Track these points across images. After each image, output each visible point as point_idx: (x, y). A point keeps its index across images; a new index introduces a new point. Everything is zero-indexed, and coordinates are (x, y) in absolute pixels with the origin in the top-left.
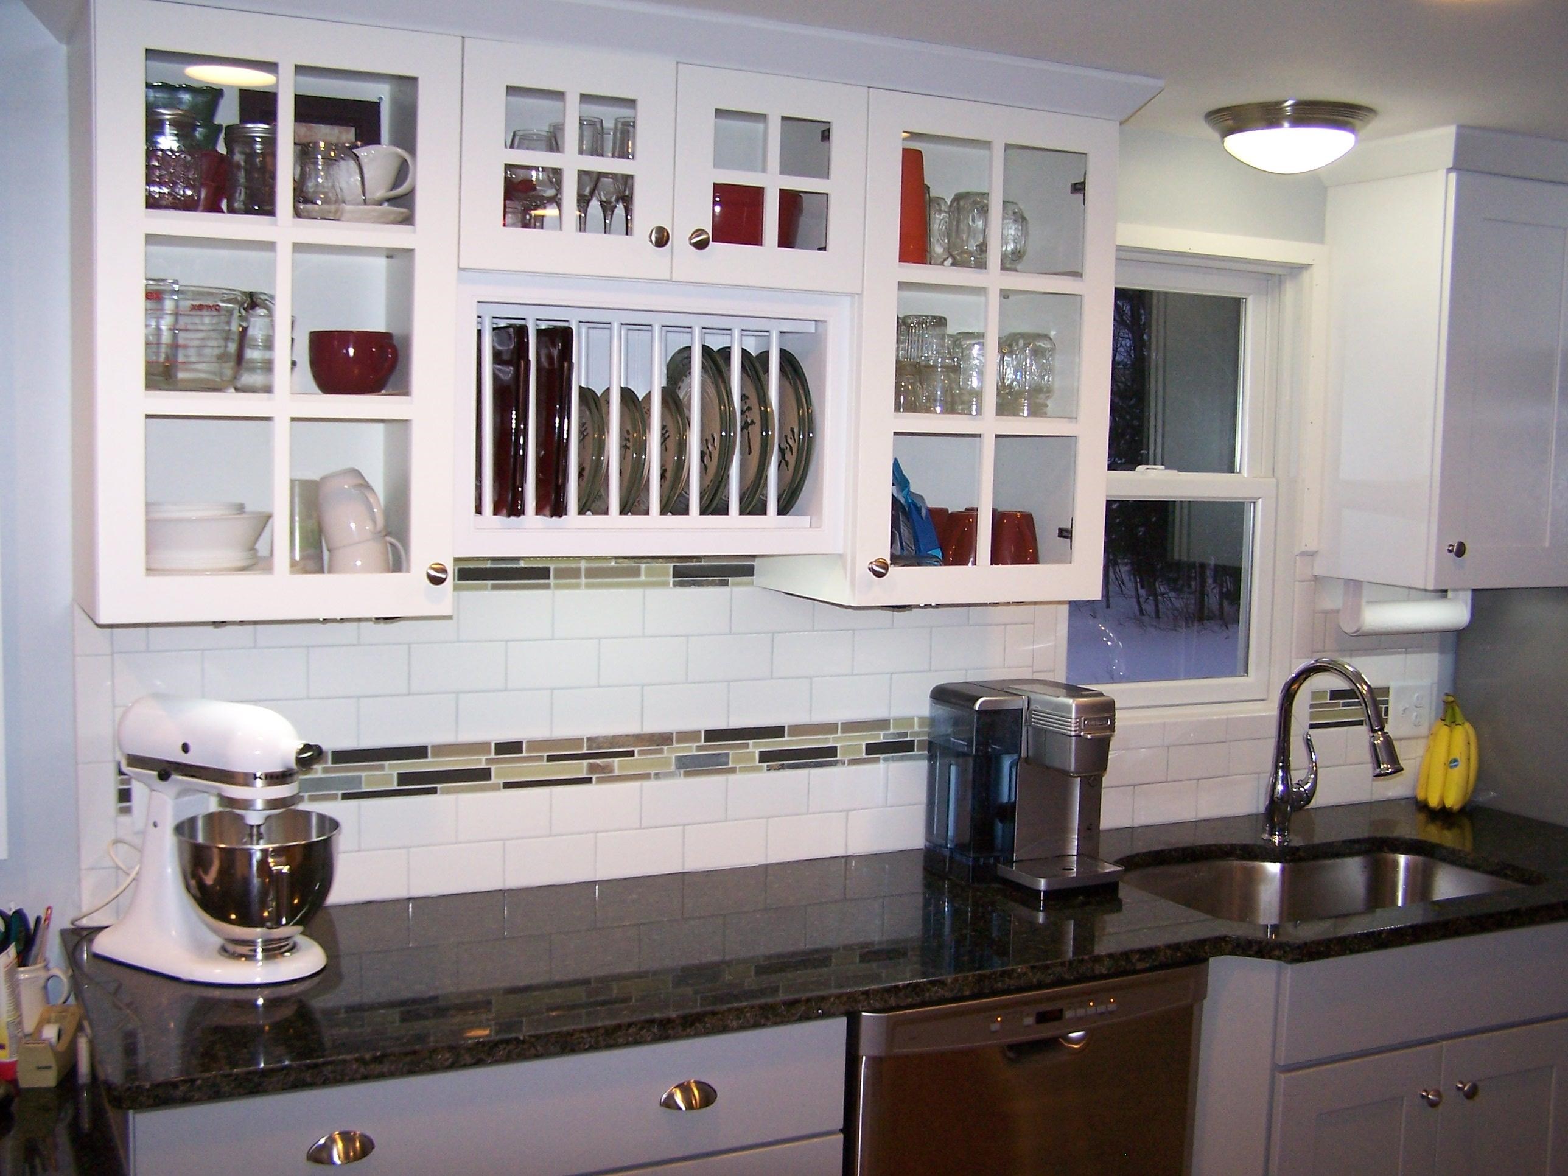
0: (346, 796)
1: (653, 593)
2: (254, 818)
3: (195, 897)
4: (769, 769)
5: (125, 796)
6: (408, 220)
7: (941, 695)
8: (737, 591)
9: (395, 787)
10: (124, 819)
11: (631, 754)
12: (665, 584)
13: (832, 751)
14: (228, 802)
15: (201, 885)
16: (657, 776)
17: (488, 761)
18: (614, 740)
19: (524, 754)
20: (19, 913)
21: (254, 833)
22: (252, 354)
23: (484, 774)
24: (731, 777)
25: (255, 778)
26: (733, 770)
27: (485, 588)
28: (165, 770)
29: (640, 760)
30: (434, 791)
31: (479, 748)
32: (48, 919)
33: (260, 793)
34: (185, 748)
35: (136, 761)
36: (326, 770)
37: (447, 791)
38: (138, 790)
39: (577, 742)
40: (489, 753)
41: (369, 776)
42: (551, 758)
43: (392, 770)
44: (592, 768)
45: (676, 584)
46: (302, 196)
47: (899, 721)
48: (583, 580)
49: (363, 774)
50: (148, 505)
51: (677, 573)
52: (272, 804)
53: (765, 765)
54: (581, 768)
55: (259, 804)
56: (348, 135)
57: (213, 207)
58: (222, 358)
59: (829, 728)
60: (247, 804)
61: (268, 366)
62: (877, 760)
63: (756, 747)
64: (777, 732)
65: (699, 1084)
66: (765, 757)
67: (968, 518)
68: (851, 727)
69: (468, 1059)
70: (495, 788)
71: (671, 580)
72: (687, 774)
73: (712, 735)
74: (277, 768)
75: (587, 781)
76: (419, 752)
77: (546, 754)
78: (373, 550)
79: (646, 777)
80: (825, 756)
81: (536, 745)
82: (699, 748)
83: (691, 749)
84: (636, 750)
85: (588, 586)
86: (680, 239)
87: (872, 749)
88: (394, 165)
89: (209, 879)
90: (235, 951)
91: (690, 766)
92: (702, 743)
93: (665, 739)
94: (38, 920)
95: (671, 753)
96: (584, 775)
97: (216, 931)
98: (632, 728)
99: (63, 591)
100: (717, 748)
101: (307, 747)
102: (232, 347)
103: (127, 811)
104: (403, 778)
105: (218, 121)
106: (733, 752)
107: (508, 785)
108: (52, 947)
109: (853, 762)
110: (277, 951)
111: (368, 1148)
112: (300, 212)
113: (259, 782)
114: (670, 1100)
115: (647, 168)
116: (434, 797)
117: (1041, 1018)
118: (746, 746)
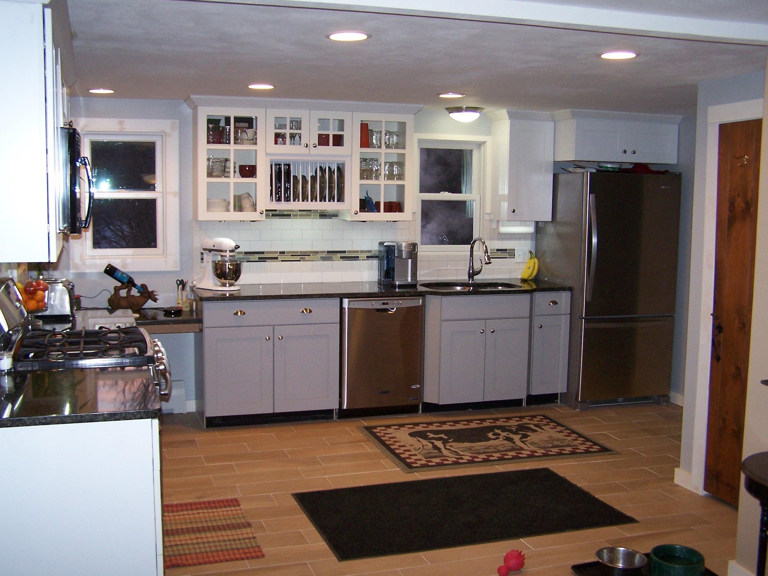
0: (247, 261)
1: (315, 220)
2: (226, 259)
3: (216, 276)
4: (343, 260)
5: (202, 259)
6: (256, 144)
7: (381, 244)
8: (334, 220)
9: (257, 260)
10: (202, 264)
11: (310, 255)
12: (317, 218)
13: (358, 257)
14: (222, 256)
15: (217, 274)
16: (316, 261)
17: (278, 255)
18: (306, 252)
19: (285, 254)
20: (182, 280)
21: (226, 261)
22: (226, 170)
23: (277, 258)
24: (333, 262)
25: (227, 251)
26: (334, 260)
27: (277, 218)
28: (210, 251)
29: (312, 257)
30: (266, 261)
31: (276, 252)
32: (187, 282)
33: (228, 254)
34: (214, 246)
35: (204, 249)
36: (243, 256)
37: (268, 261)
38: (205, 256)
39: (298, 252)
40: (278, 253)
41: (252, 257)
42: (292, 255)
43: (257, 256)
44: (301, 258)
45: (320, 218)
46: (236, 139)
47: (374, 251)
48: (299, 217)
49: (251, 257)
50: (208, 199)
51: (320, 216)
52: (230, 256)
53: (341, 259)
54: (298, 258)
55: (228, 256)
56: (246, 125)
57: (220, 143)
58: (221, 171)
59: (357, 252)
60: (226, 256)
61: (229, 172)
62: (369, 260)
63: (339, 255)
64: (344, 252)
65: (309, 309)
66: (341, 258)
67: (378, 204)
68: (362, 252)
69: (263, 298)
70: (279, 261)
71: (319, 217)
72: (323, 260)
73: (328, 252)
74: (231, 249)
75: (300, 261)
76: (263, 253)
77: (290, 255)
78: (252, 208)
79: (313, 260)
80: (356, 258)
81: (288, 252)
82: (326, 255)
83: (324, 255)
84: (311, 254)
85: (300, 218)
86: (311, 146)
87: (367, 257)
88: (254, 133)
89: (219, 272)
90: (224, 285)
91: (324, 259)
92: (326, 254)
93: (317, 252)
94: (185, 282)
95: (319, 256)
96: (299, 259)
97: (220, 282)
98: (310, 250)
99: (190, 216)
100: (330, 255)
101: (237, 246)
102: (223, 168)
103: (202, 262)
104: (259, 258)
105: (220, 125)
106: (334, 256)
107: (282, 261)
108: (188, 288)
109: (363, 260)
110: (231, 285)
111: (244, 314)
112: (235, 143)
113: (228, 252)
114: (303, 312)
115: (304, 131)
116: (266, 263)
117: (384, 304)
118: (337, 255)
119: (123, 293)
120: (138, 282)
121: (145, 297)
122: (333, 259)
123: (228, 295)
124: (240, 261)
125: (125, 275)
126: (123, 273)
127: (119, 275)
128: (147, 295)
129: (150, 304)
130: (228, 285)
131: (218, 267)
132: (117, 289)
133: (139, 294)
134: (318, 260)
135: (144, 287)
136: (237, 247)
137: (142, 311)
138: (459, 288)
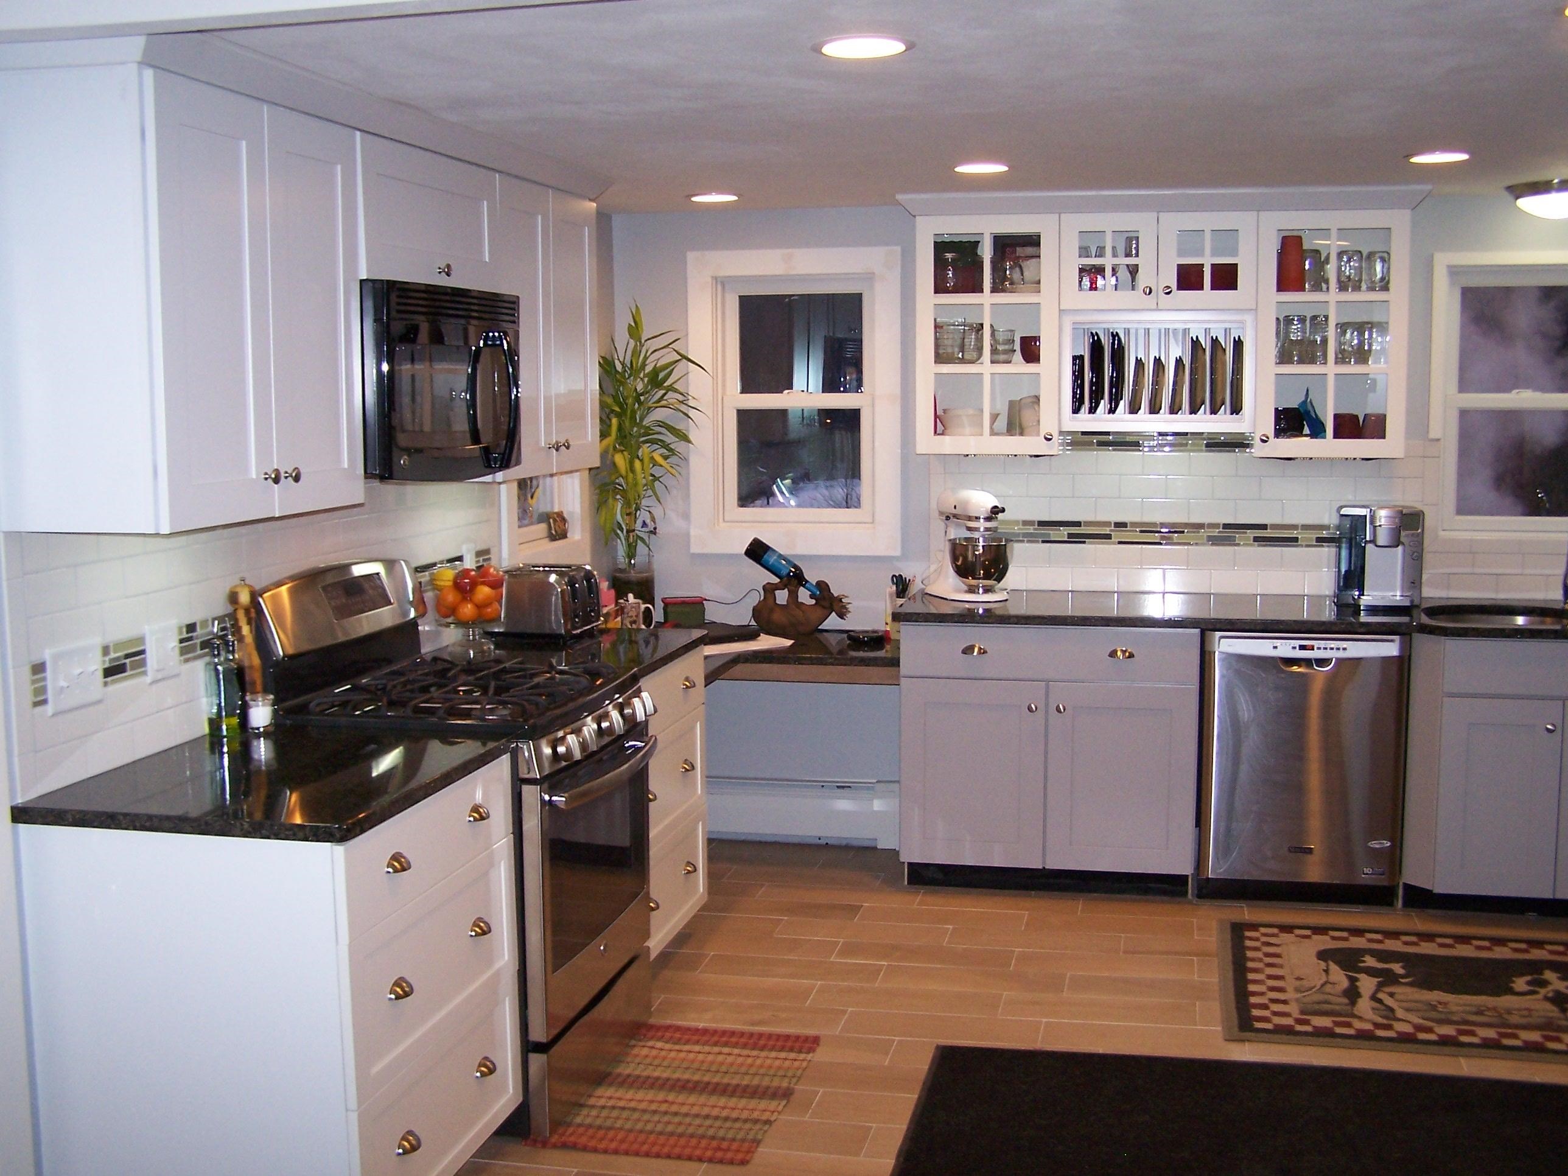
0: (1043, 542)
1: (1194, 455)
2: (978, 535)
3: (956, 570)
4: (1259, 546)
6: (1038, 291)
8: (1238, 454)
9: (1066, 539)
11: (1183, 532)
12: (1201, 451)
13: (1296, 539)
14: (969, 529)
15: (956, 565)
16: (1197, 544)
17: (1111, 531)
18: (1173, 525)
19: (1128, 529)
20: (900, 576)
21: (978, 540)
23: (1108, 537)
24: (1238, 548)
25: (979, 518)
26: (1238, 545)
27: (1109, 450)
28: (948, 516)
29: (1188, 535)
30: (1084, 542)
31: (1107, 524)
32: (913, 581)
33: (982, 525)
34: (955, 507)
36: (1035, 529)
37: (1092, 543)
39: (1155, 524)
40: (1111, 526)
41: (1055, 533)
42: (1141, 532)
43: (1065, 531)
44: (1163, 538)
45: (1207, 451)
46: (994, 284)
48: (1157, 448)
49: (1052, 532)
51: (1208, 445)
52: (987, 529)
53: (1256, 543)
54: (1156, 537)
55: (981, 529)
59: (1294, 527)
60: (977, 529)
61: (983, 353)
62: (1318, 546)
63: (1251, 534)
64: (1264, 527)
65: (1128, 651)
66: (1256, 539)
68: (1306, 527)
69: (1023, 622)
70: (1114, 543)
71: (1205, 448)
72: (1213, 544)
73: (1226, 526)
74: (987, 515)
75: (1160, 544)
76: (1078, 524)
77: (1139, 529)
79: (1190, 544)
80: (1293, 541)
81: (1134, 524)
82: (1219, 532)
83: (1215, 532)
84: (1186, 531)
86: (1160, 291)
87: (1319, 540)
89: (959, 560)
90: (972, 590)
91: (1215, 541)
92: (1221, 529)
93: (1200, 526)
94: (909, 580)
95: (1204, 534)
96: (1158, 541)
97: (964, 583)
98: (1186, 521)
100: (1229, 533)
101: (998, 506)
104: (1070, 535)
106: (1238, 535)
107: (1120, 543)
109: (1308, 546)
110: (987, 590)
111: (985, 652)
112: (994, 290)
113: (982, 520)
114: (1113, 654)
115: (1145, 261)
116: (1083, 545)
117: (1302, 648)
118: (1246, 533)
119: (782, 596)
120: (812, 576)
121: (824, 607)
122: (1237, 542)
123: (981, 611)
124: (1007, 541)
125: (784, 562)
126: (781, 556)
127: (772, 559)
128: (826, 604)
129: (832, 622)
130: (981, 590)
131: (958, 552)
132: (769, 590)
133: (813, 602)
134: (1203, 544)
135: (822, 586)
136: (996, 511)
137: (819, 635)
138: (1520, 620)
